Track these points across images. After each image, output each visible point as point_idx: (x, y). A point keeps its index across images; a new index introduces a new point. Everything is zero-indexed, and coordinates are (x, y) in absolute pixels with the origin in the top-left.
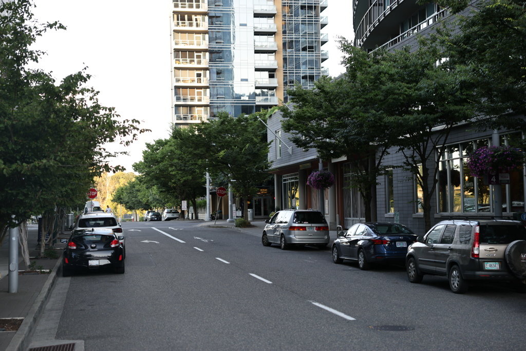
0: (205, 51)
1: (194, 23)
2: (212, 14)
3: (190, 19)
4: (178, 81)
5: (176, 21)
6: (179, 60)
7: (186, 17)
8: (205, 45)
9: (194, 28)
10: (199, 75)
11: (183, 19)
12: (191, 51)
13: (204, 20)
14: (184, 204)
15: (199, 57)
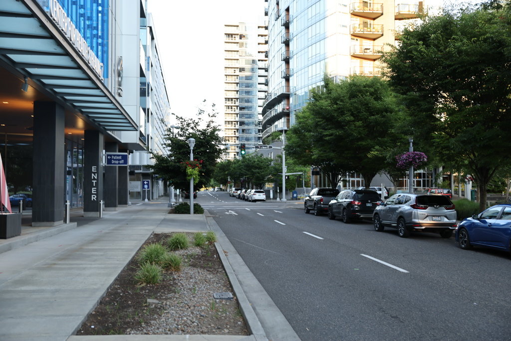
0: (237, 122)
1: (233, 109)
2: (241, 106)
3: (232, 108)
5: (226, 110)
7: (230, 107)
8: (237, 119)
9: (233, 112)
10: (235, 132)
11: (229, 108)
12: (232, 122)
13: (237, 109)
14: (221, 185)
15: (235, 124)
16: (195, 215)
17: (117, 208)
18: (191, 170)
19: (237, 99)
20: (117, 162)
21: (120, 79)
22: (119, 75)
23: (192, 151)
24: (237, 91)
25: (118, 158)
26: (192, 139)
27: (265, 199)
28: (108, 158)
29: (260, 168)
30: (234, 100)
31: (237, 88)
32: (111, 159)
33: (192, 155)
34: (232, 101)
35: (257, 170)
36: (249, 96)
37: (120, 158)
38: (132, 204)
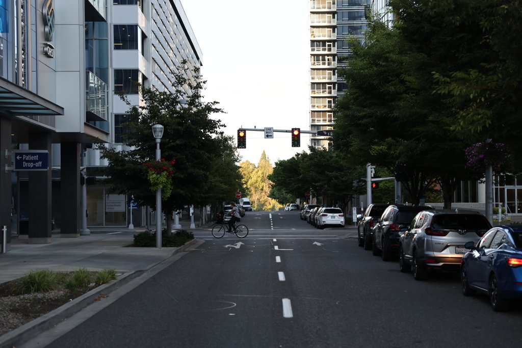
0: (334, 84)
1: (326, 61)
2: (340, 55)
3: (323, 60)
4: (314, 106)
5: (313, 62)
6: (315, 91)
7: (321, 57)
8: (334, 79)
9: (326, 66)
10: (329, 102)
11: (318, 60)
12: (324, 84)
15: (330, 88)
16: (165, 248)
17: (49, 240)
18: (154, 175)
19: (334, 41)
20: (31, 165)
21: (47, 29)
22: (45, 22)
23: (158, 145)
24: (334, 27)
25: (32, 158)
26: (159, 126)
27: (343, 224)
28: (16, 159)
29: (340, 169)
30: (327, 44)
31: (334, 23)
32: (21, 160)
33: (158, 152)
34: (324, 45)
35: (334, 173)
36: (355, 36)
37: (36, 158)
38: (92, 233)
